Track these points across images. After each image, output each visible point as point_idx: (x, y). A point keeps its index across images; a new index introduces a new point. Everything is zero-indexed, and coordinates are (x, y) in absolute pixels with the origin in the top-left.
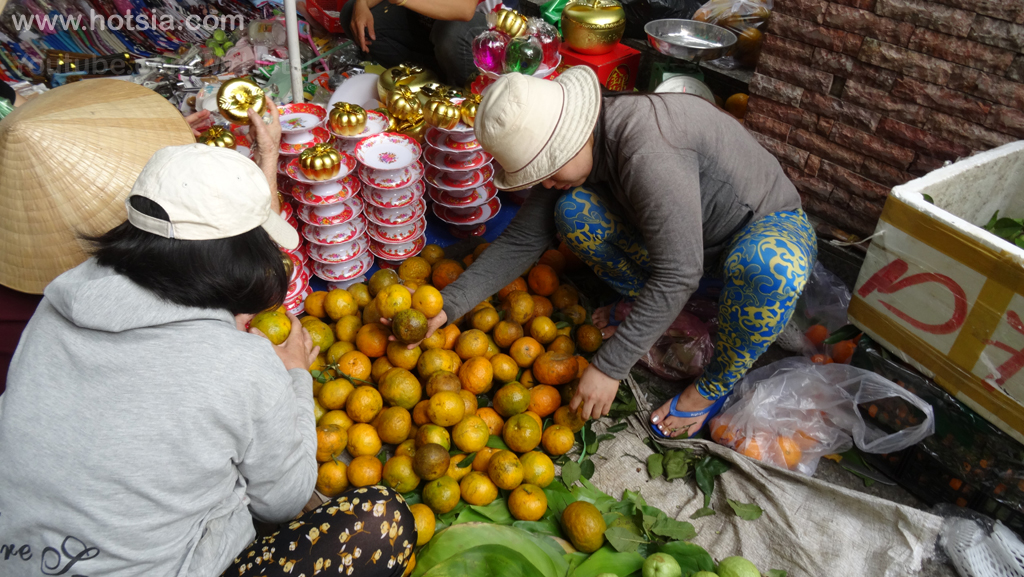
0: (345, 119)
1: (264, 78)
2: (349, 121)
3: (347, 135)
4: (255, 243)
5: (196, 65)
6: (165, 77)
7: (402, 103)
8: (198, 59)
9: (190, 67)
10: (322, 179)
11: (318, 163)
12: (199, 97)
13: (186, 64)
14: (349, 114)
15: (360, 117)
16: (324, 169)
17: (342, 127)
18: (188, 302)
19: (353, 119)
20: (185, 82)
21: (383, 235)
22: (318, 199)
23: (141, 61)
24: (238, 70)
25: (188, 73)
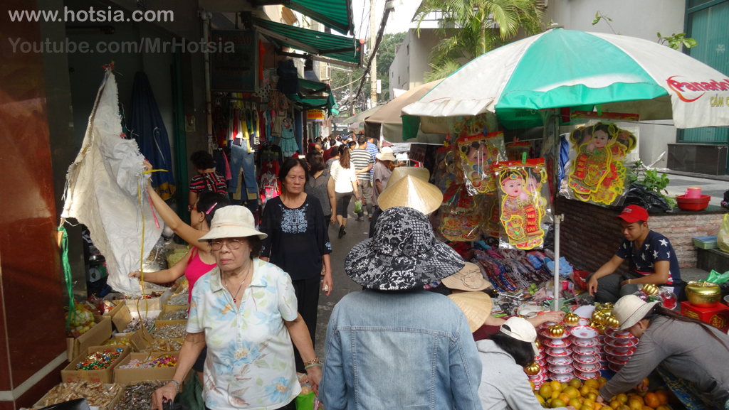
0: (570, 318)
1: (548, 305)
2: (571, 320)
3: (570, 325)
4: (527, 346)
5: (521, 297)
6: (508, 300)
7: (597, 316)
8: (522, 295)
9: (519, 297)
10: (555, 337)
11: (554, 331)
12: (519, 309)
13: (517, 296)
14: (572, 317)
15: (576, 318)
16: (556, 334)
17: (568, 322)
18: (505, 350)
19: (573, 319)
20: (515, 302)
21: (580, 368)
22: (553, 345)
23: (499, 293)
24: (538, 301)
25: (517, 299)
